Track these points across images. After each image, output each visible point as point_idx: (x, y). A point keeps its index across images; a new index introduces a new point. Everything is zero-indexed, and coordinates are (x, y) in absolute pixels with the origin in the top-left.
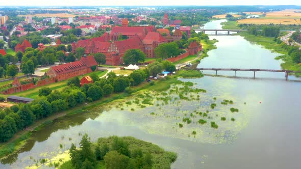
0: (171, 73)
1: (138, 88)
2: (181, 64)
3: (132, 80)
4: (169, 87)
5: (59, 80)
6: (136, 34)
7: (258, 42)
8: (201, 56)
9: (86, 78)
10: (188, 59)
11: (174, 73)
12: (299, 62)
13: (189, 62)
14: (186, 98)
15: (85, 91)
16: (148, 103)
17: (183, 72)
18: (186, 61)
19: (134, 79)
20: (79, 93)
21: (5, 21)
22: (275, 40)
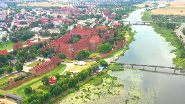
0: (105, 68)
1: (84, 82)
2: (112, 58)
3: (80, 77)
4: (102, 82)
5: (37, 75)
6: (86, 34)
7: (162, 34)
8: (125, 48)
9: (53, 78)
10: (117, 52)
11: (107, 67)
12: (184, 58)
13: (117, 55)
14: (111, 93)
15: (51, 91)
16: (88, 98)
17: (112, 66)
18: (115, 54)
19: (81, 77)
20: (47, 94)
21: (9, 13)
22: (172, 33)
